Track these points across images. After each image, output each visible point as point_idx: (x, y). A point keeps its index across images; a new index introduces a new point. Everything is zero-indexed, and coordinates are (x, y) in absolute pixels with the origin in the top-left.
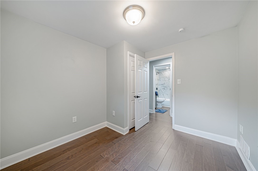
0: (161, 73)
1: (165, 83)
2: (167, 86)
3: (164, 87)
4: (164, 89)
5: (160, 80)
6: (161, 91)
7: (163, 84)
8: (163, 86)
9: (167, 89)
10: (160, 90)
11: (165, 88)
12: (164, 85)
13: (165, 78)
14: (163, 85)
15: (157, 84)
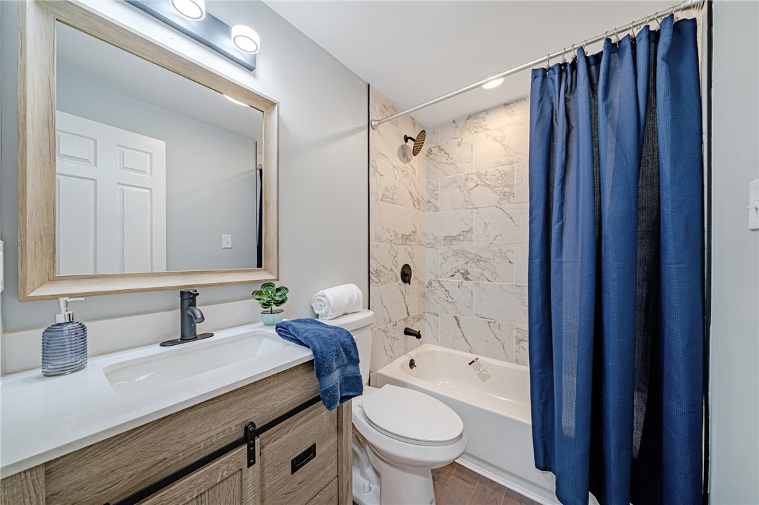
0: (441, 149)
1: (470, 231)
2: (484, 255)
3: (461, 264)
4: (466, 275)
5: (437, 209)
6: (440, 292)
7: (454, 238)
8: (456, 253)
9: (486, 274)
10: (435, 284)
11: (474, 270)
12: (466, 246)
13: (471, 184)
14: (456, 246)
15: (406, 238)
